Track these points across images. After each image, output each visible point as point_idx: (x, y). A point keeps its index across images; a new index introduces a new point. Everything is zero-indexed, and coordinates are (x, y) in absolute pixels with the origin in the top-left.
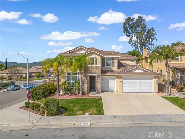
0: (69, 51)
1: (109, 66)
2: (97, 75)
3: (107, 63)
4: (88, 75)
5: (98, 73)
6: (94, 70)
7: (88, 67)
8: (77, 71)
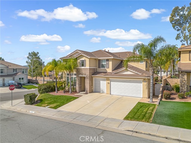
0: (69, 55)
1: (104, 67)
2: (86, 76)
3: (102, 65)
4: (79, 76)
5: (87, 74)
6: (84, 72)
7: (79, 69)
8: (73, 72)
